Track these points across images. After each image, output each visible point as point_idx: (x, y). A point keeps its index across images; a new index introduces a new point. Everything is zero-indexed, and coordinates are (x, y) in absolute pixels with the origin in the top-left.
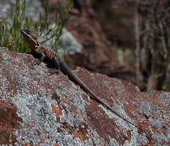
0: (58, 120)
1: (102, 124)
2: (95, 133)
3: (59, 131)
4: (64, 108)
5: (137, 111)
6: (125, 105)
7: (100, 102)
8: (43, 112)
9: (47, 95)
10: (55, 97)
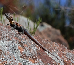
0: (21, 53)
1: (45, 58)
2: (41, 61)
3: (21, 57)
4: (25, 48)
5: (65, 56)
6: (58, 53)
7: (45, 50)
8: (14, 49)
9: (16, 42)
10: (20, 43)
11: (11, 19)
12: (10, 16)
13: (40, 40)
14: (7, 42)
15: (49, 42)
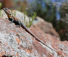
0: (19, 44)
1: (40, 49)
2: (36, 51)
3: (18, 48)
4: (22, 40)
5: (57, 47)
6: (52, 44)
7: (39, 41)
8: (12, 41)
9: (14, 34)
10: (18, 35)
11: (9, 13)
12: (8, 11)
13: (35, 33)
14: (6, 34)
15: (43, 34)
